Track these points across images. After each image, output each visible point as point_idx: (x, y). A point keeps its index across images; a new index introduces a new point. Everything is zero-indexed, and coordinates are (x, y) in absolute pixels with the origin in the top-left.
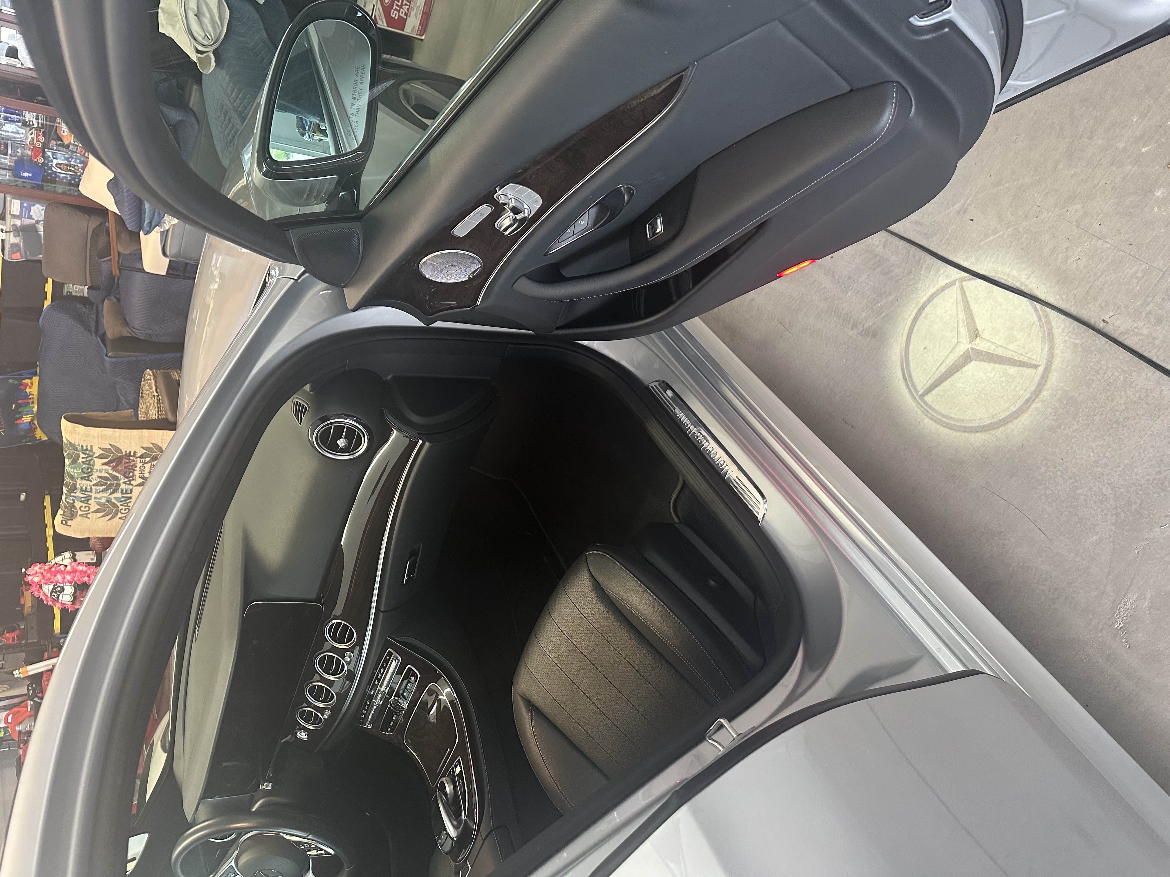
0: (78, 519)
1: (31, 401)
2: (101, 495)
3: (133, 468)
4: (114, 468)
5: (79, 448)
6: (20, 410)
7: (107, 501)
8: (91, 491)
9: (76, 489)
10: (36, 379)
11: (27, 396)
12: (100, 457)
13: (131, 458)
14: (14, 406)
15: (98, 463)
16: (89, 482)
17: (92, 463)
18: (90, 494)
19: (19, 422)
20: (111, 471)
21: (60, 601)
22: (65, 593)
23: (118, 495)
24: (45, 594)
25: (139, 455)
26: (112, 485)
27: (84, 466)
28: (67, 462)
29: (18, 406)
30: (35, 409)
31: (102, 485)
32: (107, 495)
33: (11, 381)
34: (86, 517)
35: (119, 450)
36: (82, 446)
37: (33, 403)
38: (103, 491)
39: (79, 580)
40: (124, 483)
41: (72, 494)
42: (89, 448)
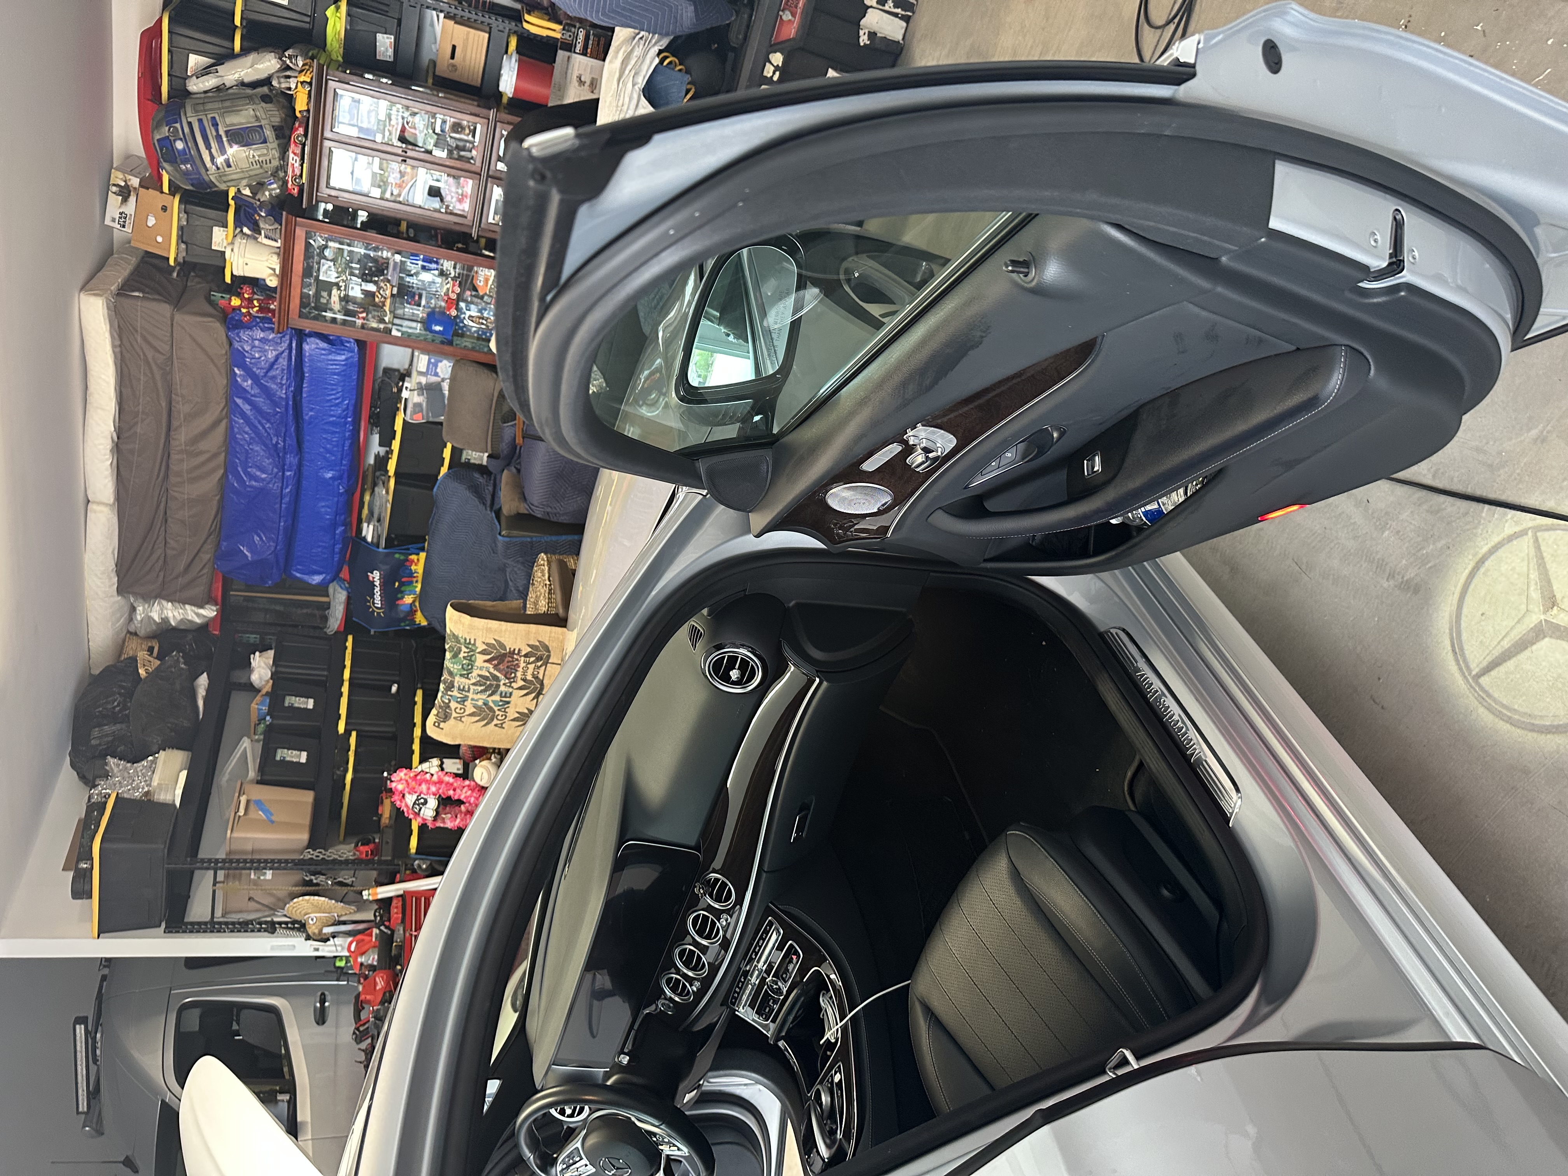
0: (452, 721)
1: (415, 580)
2: (479, 696)
3: (514, 668)
4: (496, 667)
5: (462, 641)
6: (403, 589)
7: (485, 704)
8: (469, 691)
9: (453, 687)
10: (423, 555)
11: (411, 574)
12: (483, 652)
13: (515, 656)
14: (397, 584)
15: (480, 659)
16: (467, 681)
17: (473, 659)
18: (467, 694)
19: (400, 602)
20: (492, 670)
21: (421, 815)
22: (427, 806)
23: (496, 697)
24: (407, 806)
25: (523, 653)
26: (491, 685)
27: (465, 662)
28: (448, 655)
29: (402, 584)
30: (418, 589)
31: (481, 685)
32: (484, 697)
33: (397, 556)
34: (460, 720)
35: (502, 646)
36: (465, 640)
37: (417, 582)
38: (481, 692)
39: (444, 793)
40: (504, 684)
41: (449, 693)
42: (472, 642)
